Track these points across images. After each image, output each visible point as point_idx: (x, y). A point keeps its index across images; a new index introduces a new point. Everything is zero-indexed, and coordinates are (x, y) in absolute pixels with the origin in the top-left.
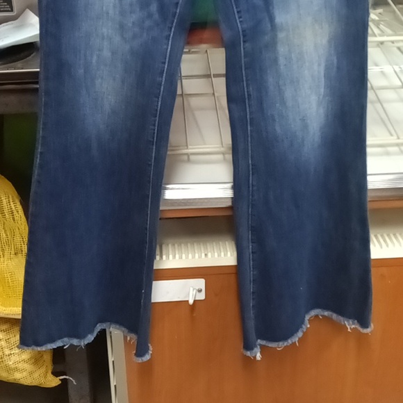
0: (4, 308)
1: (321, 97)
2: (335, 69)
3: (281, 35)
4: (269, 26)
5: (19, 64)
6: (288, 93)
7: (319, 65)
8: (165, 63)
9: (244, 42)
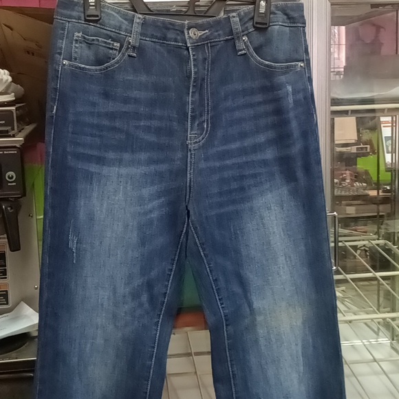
1: (301, 374)
2: (311, 349)
3: (259, 319)
4: (248, 310)
5: (13, 354)
6: (271, 372)
7: (296, 345)
8: (154, 347)
9: (227, 325)
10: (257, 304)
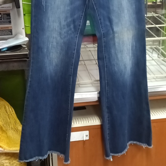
0: (10, 148)
2: (135, 47)
3: (116, 35)
4: (112, 32)
6: (119, 56)
7: (129, 45)
8: (76, 46)
9: (104, 37)
10: (115, 29)
